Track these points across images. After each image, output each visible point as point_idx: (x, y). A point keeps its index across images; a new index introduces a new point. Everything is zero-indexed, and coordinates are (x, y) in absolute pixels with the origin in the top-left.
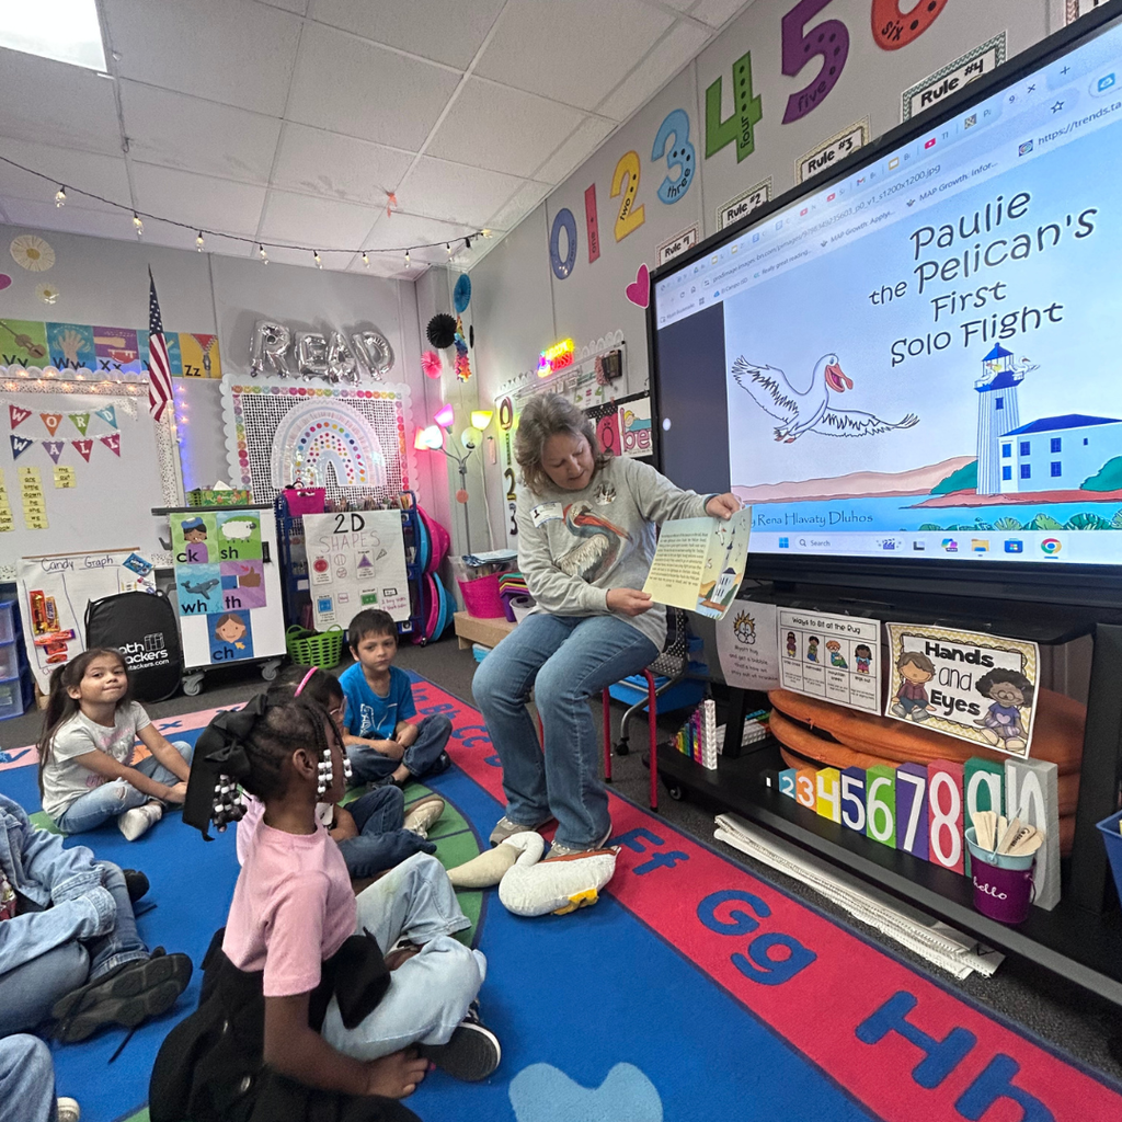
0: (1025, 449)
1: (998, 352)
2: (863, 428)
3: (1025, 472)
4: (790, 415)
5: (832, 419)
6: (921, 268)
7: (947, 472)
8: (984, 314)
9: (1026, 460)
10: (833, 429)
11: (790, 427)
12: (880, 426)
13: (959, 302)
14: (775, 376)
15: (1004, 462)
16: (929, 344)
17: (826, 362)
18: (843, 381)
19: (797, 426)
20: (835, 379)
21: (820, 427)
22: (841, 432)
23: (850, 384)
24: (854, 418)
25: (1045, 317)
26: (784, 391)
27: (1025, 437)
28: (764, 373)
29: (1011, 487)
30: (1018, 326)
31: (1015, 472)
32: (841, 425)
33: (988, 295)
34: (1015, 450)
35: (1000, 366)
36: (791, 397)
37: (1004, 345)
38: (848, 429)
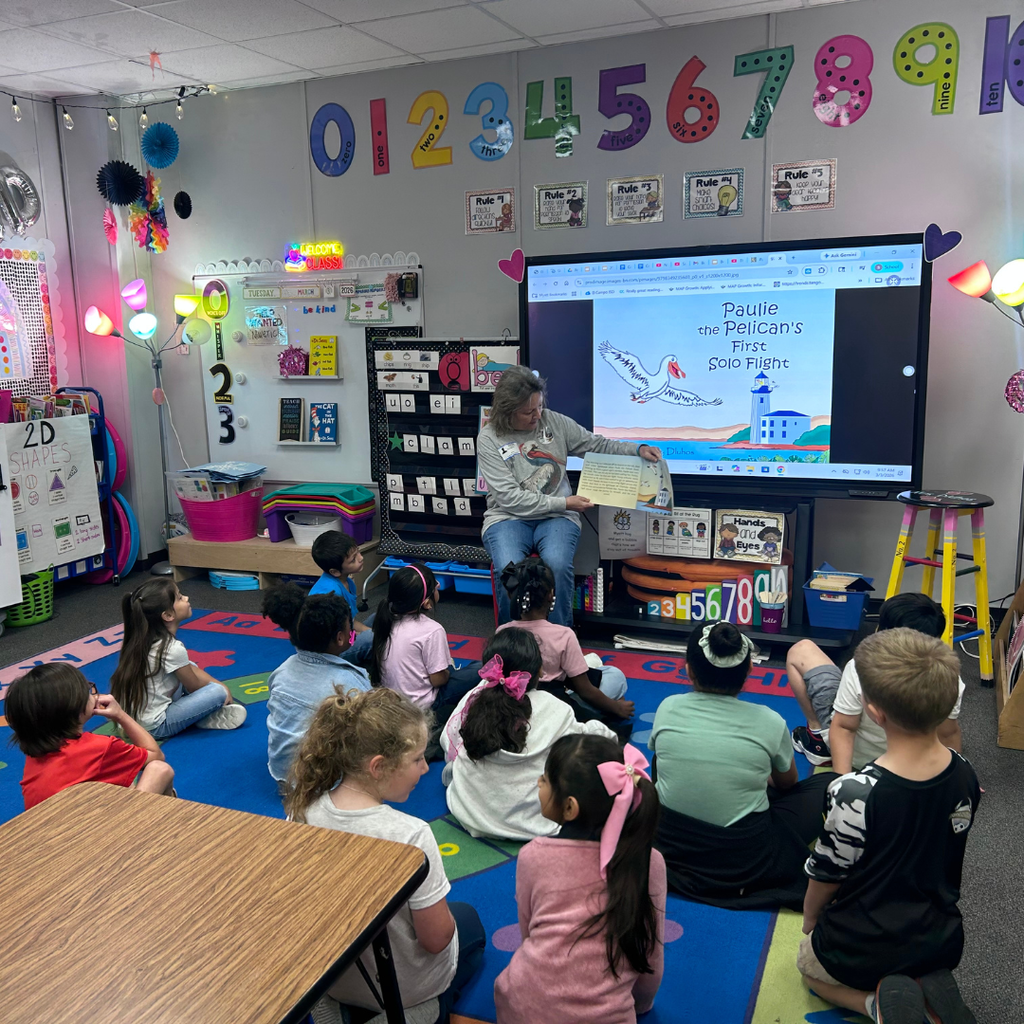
0: (772, 424)
1: (762, 376)
2: (690, 402)
3: (772, 434)
4: (643, 386)
5: (671, 394)
6: (727, 322)
7: (736, 431)
8: (756, 355)
9: (772, 429)
10: (672, 399)
11: (642, 394)
12: (701, 402)
13: (745, 346)
14: (633, 360)
15: (763, 429)
16: (730, 364)
17: (670, 359)
18: (679, 373)
19: (647, 394)
20: (674, 369)
21: (663, 396)
22: (677, 401)
23: (684, 375)
24: (686, 395)
25: (782, 364)
26: (639, 370)
27: (773, 418)
28: (623, 356)
29: (765, 441)
30: (771, 365)
31: (768, 434)
32: (677, 398)
33: (759, 347)
34: (768, 423)
35: (762, 382)
36: (644, 375)
37: (765, 372)
38: (681, 401)
